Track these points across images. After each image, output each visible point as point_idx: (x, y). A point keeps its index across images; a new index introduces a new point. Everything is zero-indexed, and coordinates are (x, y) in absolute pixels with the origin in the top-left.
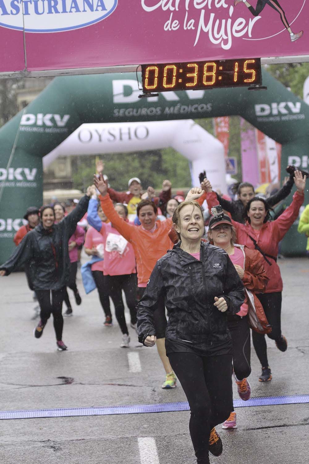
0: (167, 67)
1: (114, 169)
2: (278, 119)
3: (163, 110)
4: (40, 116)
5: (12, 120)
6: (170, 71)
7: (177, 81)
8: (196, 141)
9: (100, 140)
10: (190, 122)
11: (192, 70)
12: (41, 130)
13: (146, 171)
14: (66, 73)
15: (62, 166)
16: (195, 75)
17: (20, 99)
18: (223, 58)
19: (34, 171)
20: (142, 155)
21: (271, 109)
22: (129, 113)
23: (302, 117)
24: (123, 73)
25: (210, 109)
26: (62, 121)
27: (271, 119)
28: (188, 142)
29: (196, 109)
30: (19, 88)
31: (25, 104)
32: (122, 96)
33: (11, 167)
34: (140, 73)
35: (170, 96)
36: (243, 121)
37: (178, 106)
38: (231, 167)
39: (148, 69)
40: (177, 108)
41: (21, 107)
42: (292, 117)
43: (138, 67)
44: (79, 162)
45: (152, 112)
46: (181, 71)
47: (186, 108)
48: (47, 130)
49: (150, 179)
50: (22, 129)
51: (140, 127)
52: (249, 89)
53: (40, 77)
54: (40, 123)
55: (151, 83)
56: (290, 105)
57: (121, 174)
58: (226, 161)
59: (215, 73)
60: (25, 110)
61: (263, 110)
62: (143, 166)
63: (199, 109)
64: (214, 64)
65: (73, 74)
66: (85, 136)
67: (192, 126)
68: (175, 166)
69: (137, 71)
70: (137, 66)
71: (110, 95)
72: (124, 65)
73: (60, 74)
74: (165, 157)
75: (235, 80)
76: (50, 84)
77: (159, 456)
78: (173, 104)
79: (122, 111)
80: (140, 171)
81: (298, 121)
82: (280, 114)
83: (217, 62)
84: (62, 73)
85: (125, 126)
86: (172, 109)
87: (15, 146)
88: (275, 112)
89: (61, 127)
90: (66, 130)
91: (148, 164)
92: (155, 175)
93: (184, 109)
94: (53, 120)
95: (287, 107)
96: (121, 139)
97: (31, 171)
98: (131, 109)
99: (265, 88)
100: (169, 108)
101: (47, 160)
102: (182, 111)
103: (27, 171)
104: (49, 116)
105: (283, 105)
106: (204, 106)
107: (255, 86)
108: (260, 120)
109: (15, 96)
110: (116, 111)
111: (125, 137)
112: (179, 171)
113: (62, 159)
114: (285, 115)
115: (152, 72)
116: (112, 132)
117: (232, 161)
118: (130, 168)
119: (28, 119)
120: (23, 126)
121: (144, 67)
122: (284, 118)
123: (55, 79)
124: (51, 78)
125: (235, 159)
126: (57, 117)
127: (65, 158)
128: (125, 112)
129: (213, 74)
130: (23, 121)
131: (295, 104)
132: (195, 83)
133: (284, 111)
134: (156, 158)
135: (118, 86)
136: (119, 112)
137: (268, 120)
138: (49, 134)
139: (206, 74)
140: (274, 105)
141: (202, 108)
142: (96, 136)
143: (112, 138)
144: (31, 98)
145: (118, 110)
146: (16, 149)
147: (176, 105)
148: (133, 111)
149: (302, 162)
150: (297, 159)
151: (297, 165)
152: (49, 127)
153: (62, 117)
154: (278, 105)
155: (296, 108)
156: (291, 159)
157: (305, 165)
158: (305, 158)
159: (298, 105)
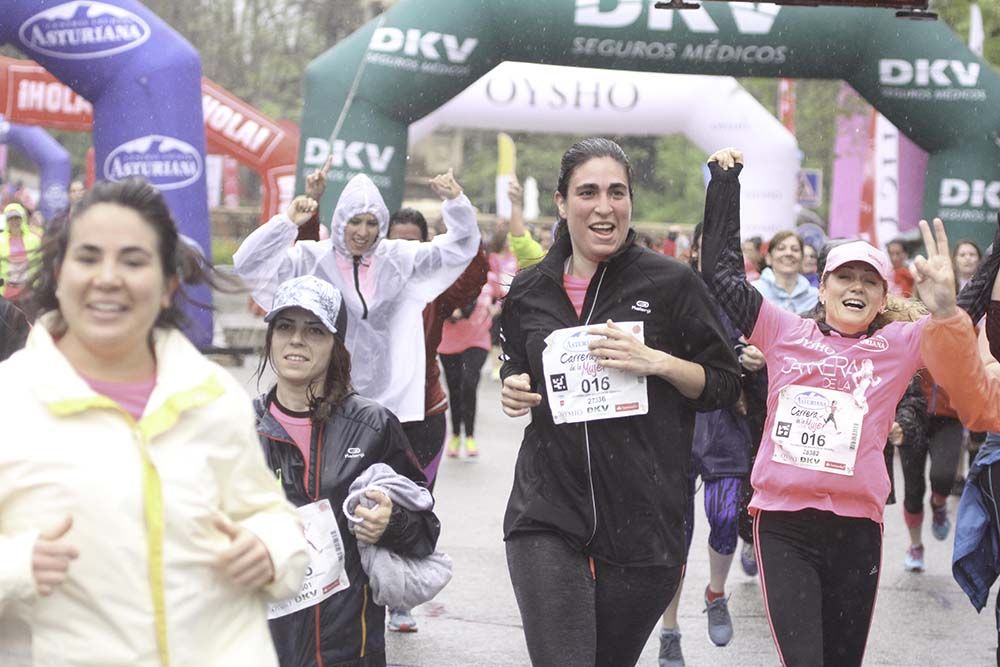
2: (927, 94)
3: (679, 51)
4: (414, 34)
8: (738, 127)
9: (533, 102)
10: (728, 82)
12: (413, 65)
15: (443, 150)
19: (389, 152)
21: (915, 72)
22: (605, 49)
23: (981, 95)
25: (782, 58)
26: (460, 51)
27: (912, 94)
28: (720, 126)
29: (752, 54)
31: (378, 8)
32: (596, 9)
33: (339, 137)
35: (698, 20)
37: (715, 45)
38: (808, 189)
40: (709, 50)
41: (368, 14)
42: (958, 94)
45: (655, 51)
47: (731, 50)
48: (426, 67)
50: (373, 59)
51: (622, 81)
52: (898, 15)
54: (411, 50)
56: (957, 66)
58: (799, 177)
60: (382, 19)
61: (896, 72)
63: (759, 56)
66: (501, 90)
67: (733, 91)
74: (662, 155)
78: (703, 39)
79: (591, 43)
81: (970, 103)
82: (932, 85)
85: (590, 78)
86: (700, 49)
87: (352, 94)
88: (922, 79)
89: (459, 64)
90: (465, 71)
93: (726, 53)
94: (440, 46)
95: (948, 72)
96: (577, 104)
97: (381, 151)
98: (611, 41)
99: (932, 16)
100: (694, 48)
101: (418, 130)
102: (720, 57)
103: (372, 150)
104: (433, 37)
105: (940, 65)
106: (770, 50)
108: (888, 93)
110: (578, 41)
111: (587, 101)
113: (444, 134)
114: (943, 88)
116: (560, 87)
117: (812, 179)
119: (387, 39)
120: (375, 52)
122: (939, 95)
125: (819, 173)
126: (450, 41)
127: (451, 133)
128: (598, 45)
130: (376, 43)
131: (966, 67)
133: (941, 80)
134: (644, 155)
136: (584, 44)
137: (904, 95)
138: (429, 75)
140: (922, 64)
141: (765, 54)
142: (523, 95)
143: (557, 100)
145: (582, 39)
146: (355, 100)
147: (710, 43)
148: (614, 46)
149: (971, 193)
150: (962, 186)
151: (960, 199)
152: (431, 61)
153: (460, 43)
154: (931, 64)
155: (969, 75)
156: (947, 185)
157: (977, 201)
158: (978, 185)
159: (974, 69)
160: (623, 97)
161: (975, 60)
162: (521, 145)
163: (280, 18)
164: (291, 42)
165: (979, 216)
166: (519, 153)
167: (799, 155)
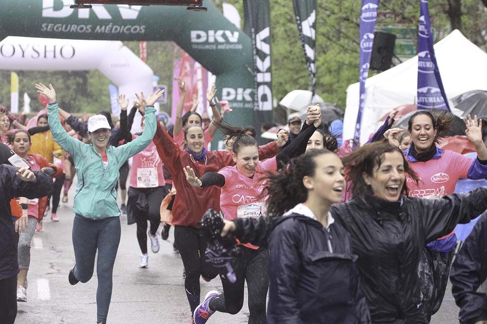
2: (214, 47)
3: (93, 28)
8: (125, 65)
9: (23, 56)
10: (119, 43)
20: (66, 75)
21: (208, 36)
22: (57, 28)
23: (240, 47)
25: (143, 31)
27: (207, 47)
28: (116, 66)
29: (129, 29)
32: (52, 9)
36: (177, 48)
37: (110, 25)
40: (108, 28)
42: (229, 47)
45: (82, 29)
47: (118, 28)
52: (188, 9)
56: (228, 33)
61: (199, 37)
62: (67, 88)
63: (132, 30)
67: (121, 47)
71: (39, 8)
74: (91, 81)
78: (104, 22)
79: (50, 26)
81: (235, 51)
82: (216, 42)
85: (51, 43)
86: (103, 28)
88: (211, 40)
91: (73, 86)
92: (79, 97)
93: (116, 29)
95: (224, 36)
98: (60, 25)
99: (205, 9)
100: (101, 27)
102: (113, 31)
105: (220, 32)
106: (138, 27)
107: (195, 6)
108: (195, 47)
110: (44, 25)
111: (50, 55)
114: (222, 44)
122: (220, 47)
125: (165, 87)
128: (53, 27)
131: (233, 34)
133: (221, 40)
134: (81, 81)
136: (47, 27)
137: (204, 48)
140: (211, 33)
141: (135, 30)
142: (18, 52)
143: (36, 55)
145: (46, 24)
147: (108, 25)
148: (62, 27)
149: (236, 94)
150: (232, 91)
151: (232, 97)
154: (215, 32)
155: (234, 37)
156: (225, 91)
157: (240, 98)
158: (240, 90)
159: (236, 34)
160: (67, 52)
161: (237, 30)
162: (21, 77)
165: (241, 105)
166: (20, 81)
167: (156, 78)
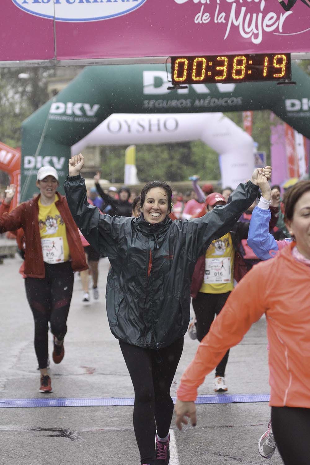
0: (197, 60)
1: (143, 160)
2: (308, 114)
3: (193, 103)
4: (70, 105)
5: (42, 108)
6: (200, 64)
7: (206, 73)
8: (225, 135)
9: (129, 131)
10: (219, 115)
11: (221, 63)
12: (71, 119)
13: (175, 162)
14: (96, 63)
15: (91, 156)
16: (225, 68)
17: (51, 88)
18: (253, 52)
19: (63, 160)
20: (171, 146)
21: (302, 104)
22: (159, 104)
24: (153, 65)
25: (240, 102)
26: (91, 111)
27: (302, 114)
28: (217, 135)
29: (226, 102)
30: (50, 76)
31: (55, 92)
32: (152, 87)
33: (40, 155)
34: (169, 65)
35: (201, 88)
36: (273, 116)
37: (208, 99)
38: (260, 161)
39: (178, 61)
40: (207, 101)
41: (51, 95)
43: (167, 59)
44: (108, 152)
45: (182, 103)
46: (211, 64)
47: (216, 100)
48: (77, 120)
49: (179, 171)
50: (51, 117)
51: (170, 118)
52: (279, 84)
53: (69, 66)
54: (69, 112)
55: (180, 75)
57: (150, 165)
58: (255, 155)
59: (245, 67)
60: (54, 99)
61: (293, 105)
62: (172, 158)
63: (229, 102)
64: (244, 58)
65: (102, 64)
66: (114, 126)
67: (222, 118)
68: (204, 159)
69: (167, 62)
70: (167, 57)
71: (140, 86)
72: (154, 57)
73: (89, 63)
74: (194, 149)
75: (265, 74)
76: (81, 73)
77: (178, 448)
78: (203, 96)
79: (152, 103)
80: (169, 162)
83: (247, 56)
84: (92, 63)
85: (154, 118)
86: (202, 101)
87: (43, 135)
88: (305, 108)
89: (91, 117)
90: (94, 120)
91: (177, 156)
92: (184, 167)
93: (214, 102)
94: (82, 109)
96: (150, 130)
97: (59, 159)
98: (161, 101)
99: (294, 83)
100: (200, 100)
101: (76, 148)
102: (212, 104)
103: (55, 160)
104: (78, 105)
106: (235, 99)
107: (284, 81)
108: (290, 115)
109: (46, 84)
110: (146, 102)
111: (154, 128)
112: (208, 164)
113: (91, 148)
115: (181, 65)
116: (141, 123)
117: (261, 156)
118: (159, 159)
119: (58, 108)
120: (52, 114)
121: (174, 59)
123: (86, 69)
124: (82, 67)
125: (265, 153)
126: (87, 107)
127: (94, 148)
128: (155, 103)
129: (243, 67)
130: (53, 110)
132: (225, 76)
134: (185, 151)
135: (148, 77)
136: (149, 103)
137: (298, 115)
138: (78, 123)
139: (235, 67)
140: (305, 101)
141: (232, 101)
142: (125, 127)
143: (140, 129)
144: (61, 87)
145: (148, 101)
146: (45, 137)
147: (206, 98)
148: (163, 103)
152: (79, 116)
153: (92, 107)
154: (309, 100)
160: (171, 124)
163: (11, 100)
164: (17, 110)
167: (256, 144)
